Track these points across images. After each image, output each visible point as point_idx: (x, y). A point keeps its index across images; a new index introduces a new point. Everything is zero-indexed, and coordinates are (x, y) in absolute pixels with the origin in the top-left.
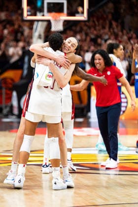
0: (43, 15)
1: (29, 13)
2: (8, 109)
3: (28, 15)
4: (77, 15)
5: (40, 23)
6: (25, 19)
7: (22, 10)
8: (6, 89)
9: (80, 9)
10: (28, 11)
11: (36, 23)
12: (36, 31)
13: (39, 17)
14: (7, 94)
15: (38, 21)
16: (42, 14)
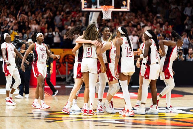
0: (96, 8)
1: (86, 6)
2: (70, 78)
3: (85, 7)
4: (122, 7)
5: (94, 13)
6: (83, 10)
7: (81, 3)
8: (68, 63)
9: (124, 3)
10: (84, 5)
11: (91, 13)
12: (91, 20)
13: (93, 8)
14: (69, 67)
15: (93, 11)
16: (95, 6)
